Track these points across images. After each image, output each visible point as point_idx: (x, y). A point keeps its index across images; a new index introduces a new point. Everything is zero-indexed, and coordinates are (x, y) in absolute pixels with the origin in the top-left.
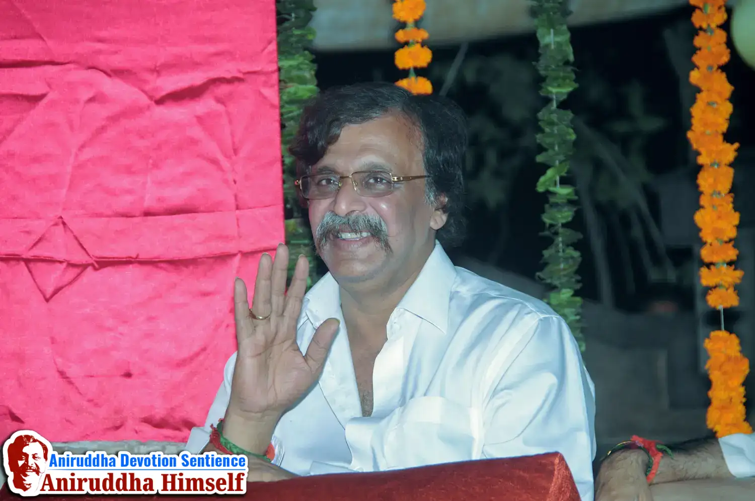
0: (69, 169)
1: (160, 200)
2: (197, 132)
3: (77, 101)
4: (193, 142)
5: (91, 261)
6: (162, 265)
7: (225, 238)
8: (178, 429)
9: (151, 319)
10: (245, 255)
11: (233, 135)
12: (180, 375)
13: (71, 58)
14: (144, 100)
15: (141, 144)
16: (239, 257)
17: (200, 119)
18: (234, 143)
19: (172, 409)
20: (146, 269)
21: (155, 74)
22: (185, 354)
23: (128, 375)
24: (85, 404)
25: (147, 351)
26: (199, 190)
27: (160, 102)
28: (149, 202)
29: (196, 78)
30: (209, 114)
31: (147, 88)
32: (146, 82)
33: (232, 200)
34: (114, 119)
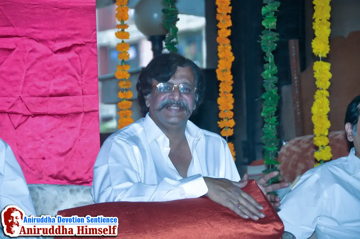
0: (23, 77)
1: (55, 91)
2: (69, 65)
3: (25, 52)
4: (67, 68)
5: (31, 114)
6: (57, 116)
7: (79, 106)
8: (62, 180)
9: (52, 137)
10: (85, 113)
11: (81, 66)
12: (62, 159)
13: (24, 35)
14: (50, 52)
15: (49, 69)
16: (83, 114)
17: (69, 60)
18: (81, 69)
19: (60, 172)
20: (51, 118)
21: (54, 41)
22: (64, 151)
23: (44, 159)
24: (29, 169)
25: (51, 149)
26: (69, 87)
27: (56, 52)
28: (51, 92)
29: (68, 44)
30: (72, 58)
31: (51, 47)
32: (51, 45)
33: (81, 92)
34: (39, 59)
